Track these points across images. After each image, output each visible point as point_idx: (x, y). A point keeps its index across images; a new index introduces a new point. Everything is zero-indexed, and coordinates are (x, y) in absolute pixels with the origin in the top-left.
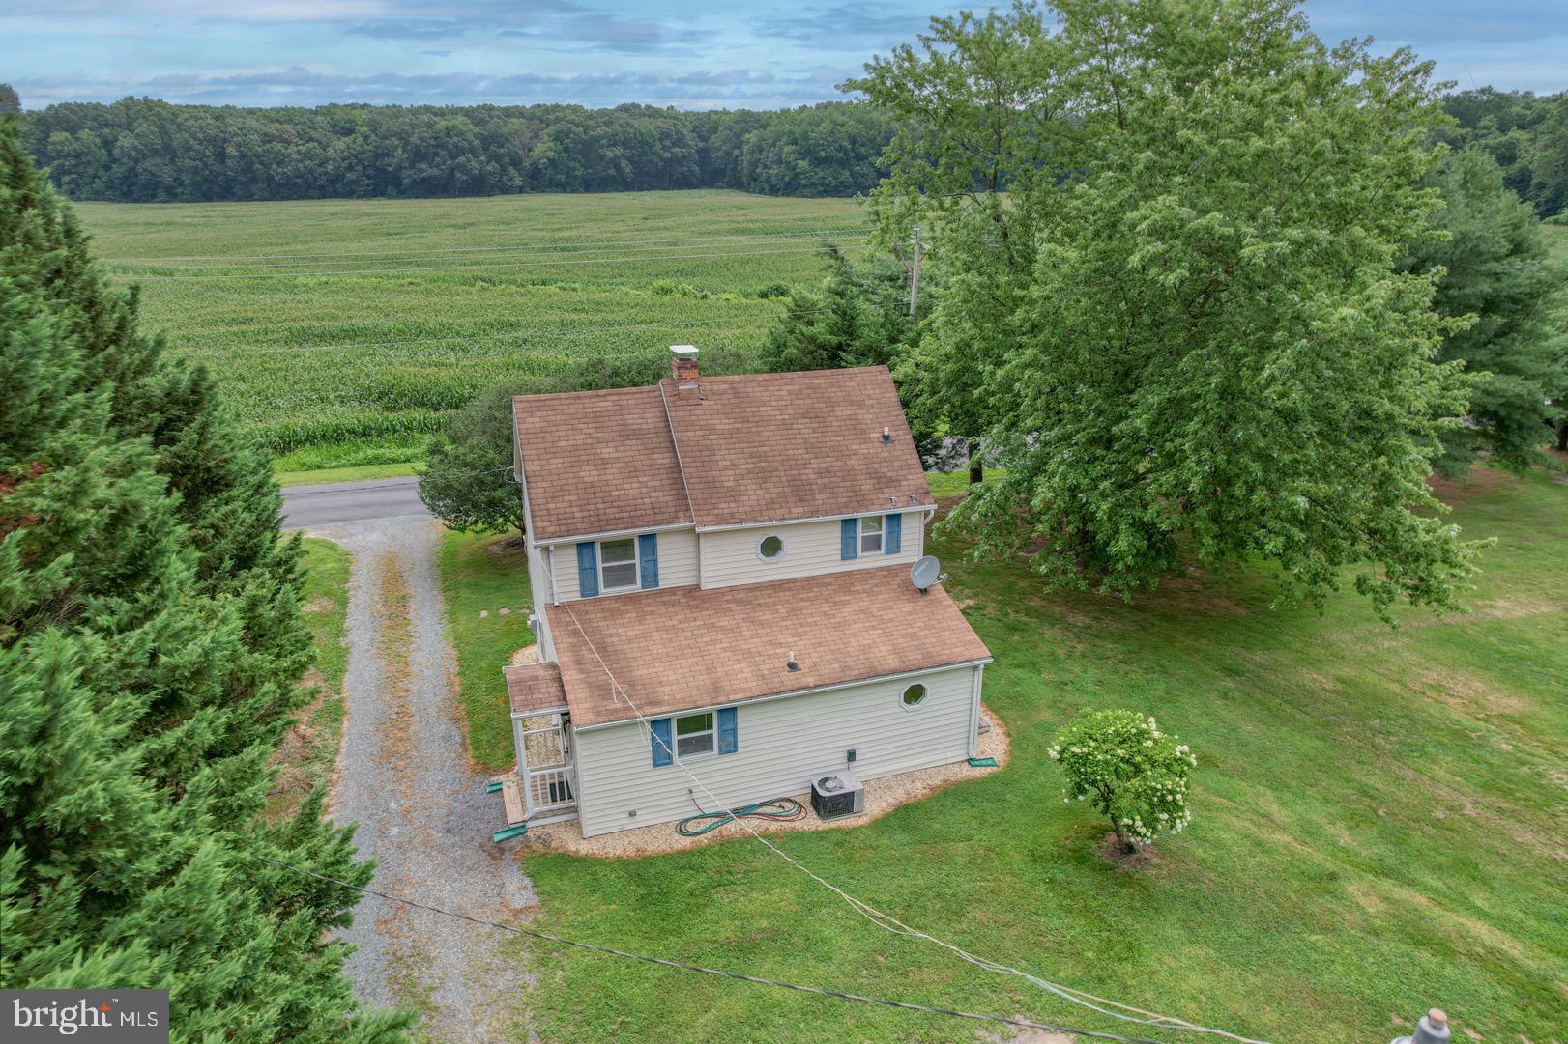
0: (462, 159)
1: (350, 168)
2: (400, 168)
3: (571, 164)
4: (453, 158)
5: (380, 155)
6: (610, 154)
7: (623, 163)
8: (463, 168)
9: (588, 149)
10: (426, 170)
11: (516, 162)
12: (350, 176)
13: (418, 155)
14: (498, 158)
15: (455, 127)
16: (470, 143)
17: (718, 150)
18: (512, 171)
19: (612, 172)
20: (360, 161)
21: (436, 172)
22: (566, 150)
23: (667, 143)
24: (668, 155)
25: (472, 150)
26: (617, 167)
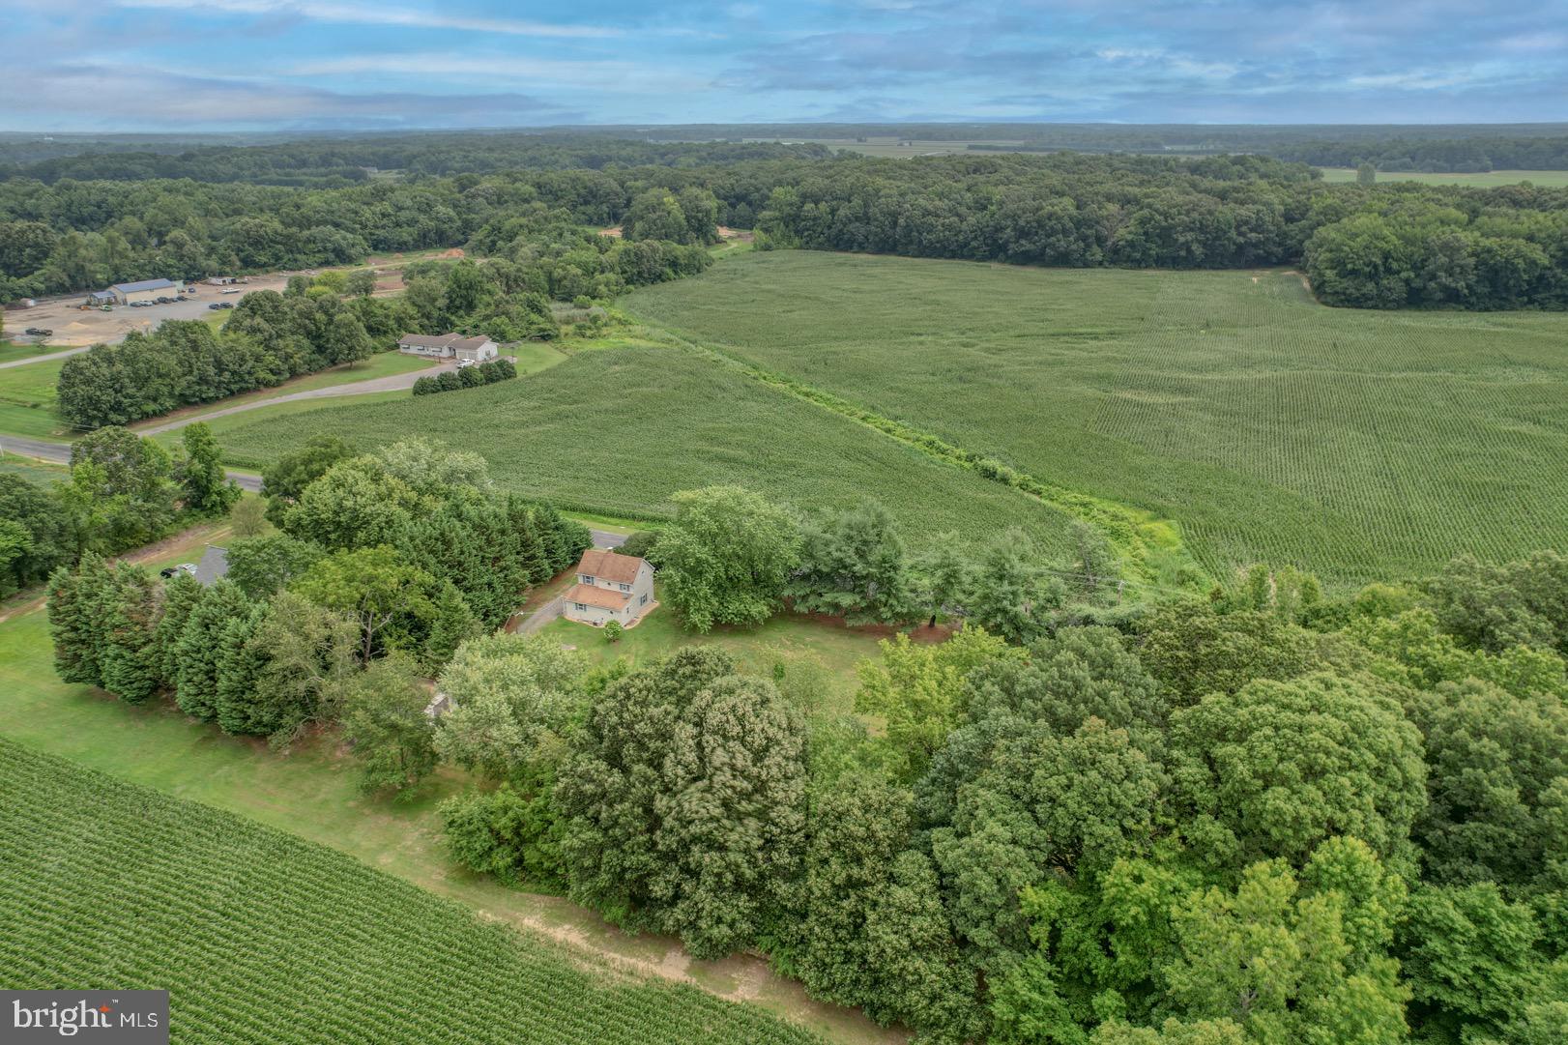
0: (1053, 239)
1: (975, 238)
2: (1007, 242)
3: (1148, 245)
4: (1048, 236)
5: (999, 229)
6: (1182, 239)
7: (1194, 247)
8: (1053, 246)
9: (1165, 235)
10: (1026, 245)
11: (1100, 241)
12: (974, 244)
13: (1022, 233)
14: (1084, 239)
15: (1055, 213)
16: (1063, 225)
17: (1292, 238)
18: (1095, 248)
19: (1183, 253)
20: (983, 233)
21: (1032, 247)
22: (1146, 233)
23: (1244, 229)
24: (1241, 240)
25: (1065, 232)
26: (1189, 250)
